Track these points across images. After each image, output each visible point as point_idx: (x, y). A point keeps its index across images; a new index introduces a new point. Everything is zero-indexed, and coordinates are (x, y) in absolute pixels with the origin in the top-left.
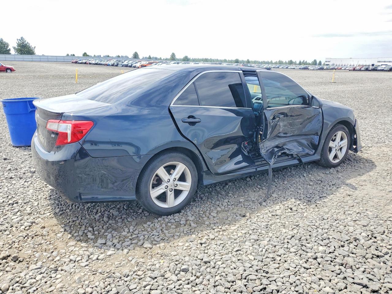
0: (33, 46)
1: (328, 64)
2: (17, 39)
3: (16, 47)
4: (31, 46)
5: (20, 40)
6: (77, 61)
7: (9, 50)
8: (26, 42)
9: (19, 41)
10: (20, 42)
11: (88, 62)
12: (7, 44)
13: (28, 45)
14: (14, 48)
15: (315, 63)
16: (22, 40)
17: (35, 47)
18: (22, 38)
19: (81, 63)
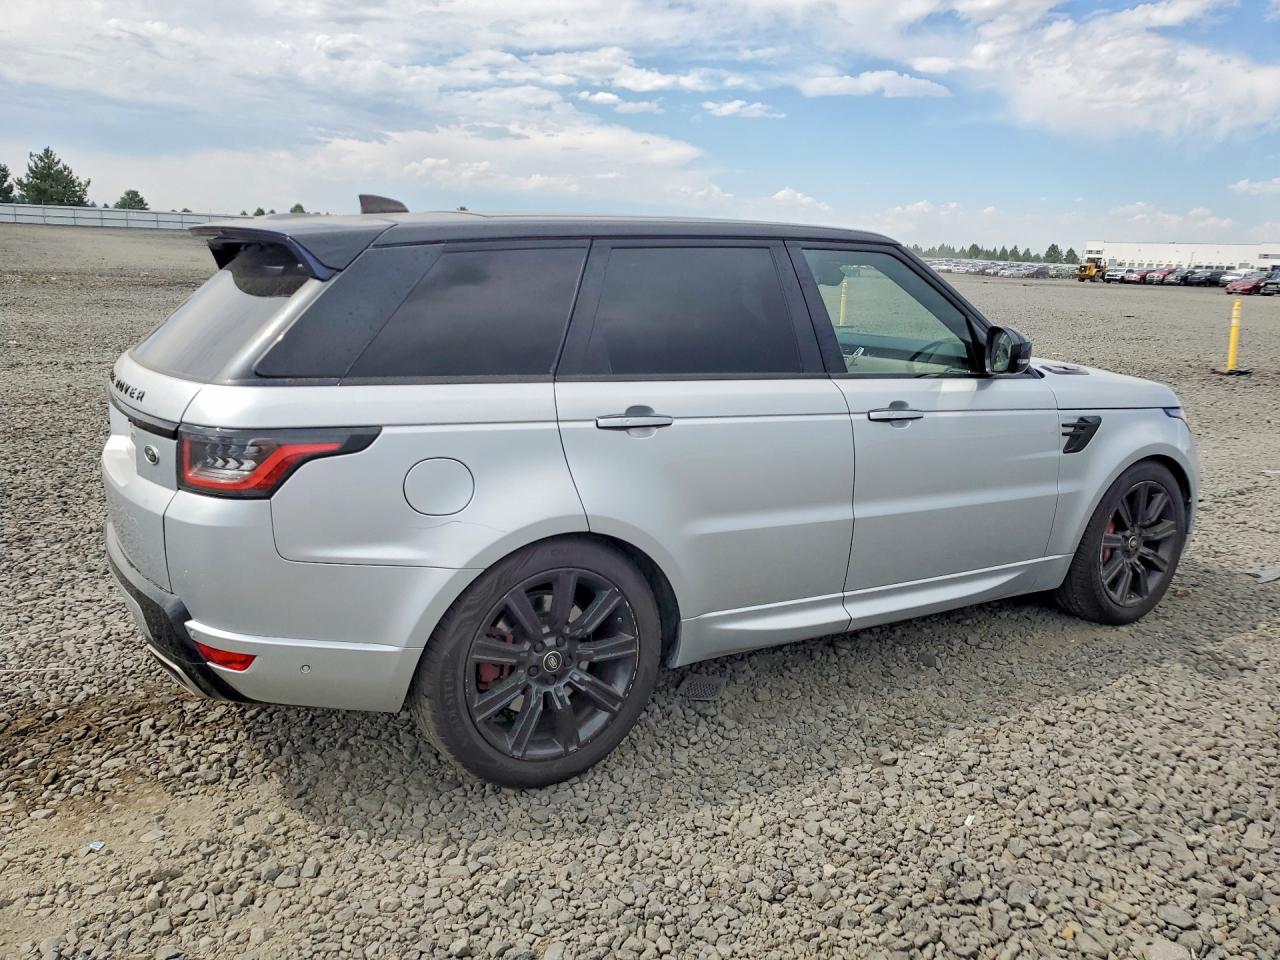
0: (83, 180)
3: (25, 181)
4: (74, 177)
5: (41, 159)
8: (60, 166)
9: (37, 159)
13: (66, 173)
14: (20, 182)
15: (1053, 253)
16: (47, 158)
17: (89, 183)
18: (47, 150)
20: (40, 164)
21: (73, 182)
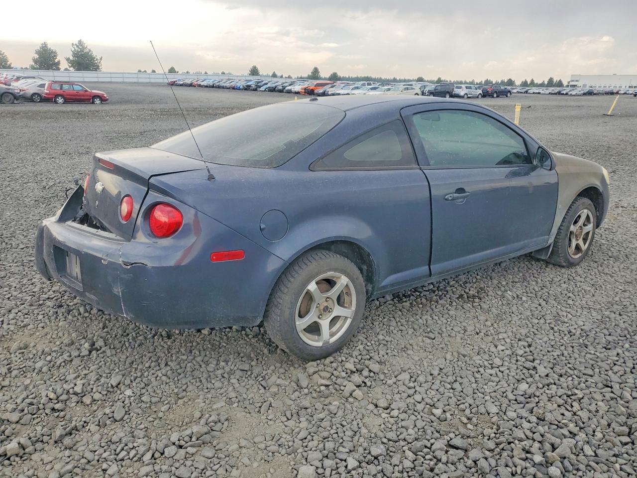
0: (98, 57)
2: (73, 44)
3: (71, 58)
5: (78, 47)
6: (175, 82)
7: (59, 63)
8: (88, 50)
9: (75, 47)
10: (77, 49)
11: (196, 83)
12: (55, 52)
13: (90, 54)
14: (68, 60)
16: (82, 45)
17: (101, 59)
18: (80, 42)
19: (181, 85)
21: (94, 58)
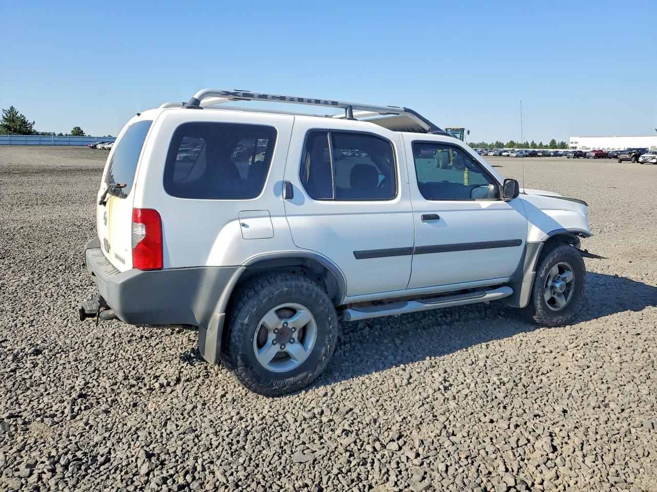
0: (30, 121)
1: (576, 147)
2: (4, 110)
4: (26, 121)
5: (9, 113)
8: (19, 115)
9: (7, 112)
13: (22, 118)
15: (553, 144)
16: (13, 112)
18: (12, 108)
20: (9, 115)
